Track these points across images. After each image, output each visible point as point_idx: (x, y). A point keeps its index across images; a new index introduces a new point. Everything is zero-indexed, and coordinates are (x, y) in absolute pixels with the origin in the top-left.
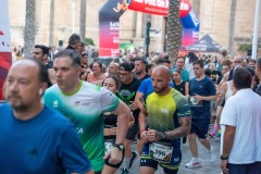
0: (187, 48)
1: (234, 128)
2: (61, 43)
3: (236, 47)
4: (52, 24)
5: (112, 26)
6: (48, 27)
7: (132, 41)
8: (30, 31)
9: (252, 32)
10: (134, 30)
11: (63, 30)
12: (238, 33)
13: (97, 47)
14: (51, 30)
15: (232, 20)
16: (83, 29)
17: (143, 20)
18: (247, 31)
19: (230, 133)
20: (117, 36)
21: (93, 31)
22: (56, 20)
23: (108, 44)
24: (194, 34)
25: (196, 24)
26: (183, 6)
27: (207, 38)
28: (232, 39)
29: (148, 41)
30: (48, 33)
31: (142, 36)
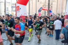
3: (57, 14)
8: (29, 13)
10: (43, 13)
11: (33, 13)
16: (36, 13)
20: (41, 13)
21: (38, 13)
23: (40, 15)
25: (52, 11)
26: (50, 9)
27: (53, 13)
29: (45, 14)
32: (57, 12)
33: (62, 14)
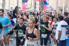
0: (45, 9)
1: (61, 31)
2: (12, 8)
3: (58, 9)
4: (9, 3)
5: (26, 3)
6: (8, 4)
7: (31, 8)
8: (3, 5)
9: (63, 5)
10: (31, 5)
11: (12, 4)
12: (59, 6)
13: (21, 9)
14: (9, 4)
15: (57, 2)
16: (18, 4)
17: (34, 2)
18: (61, 5)
19: (60, 33)
20: (27, 6)
21: (20, 5)
22: (10, 2)
23: (24, 8)
24: (47, 6)
25: (48, 3)
27: (51, 7)
28: (57, 7)
29: (35, 8)
30: (8, 5)
31: (34, 6)
32: (57, 4)
33: (67, 9)
